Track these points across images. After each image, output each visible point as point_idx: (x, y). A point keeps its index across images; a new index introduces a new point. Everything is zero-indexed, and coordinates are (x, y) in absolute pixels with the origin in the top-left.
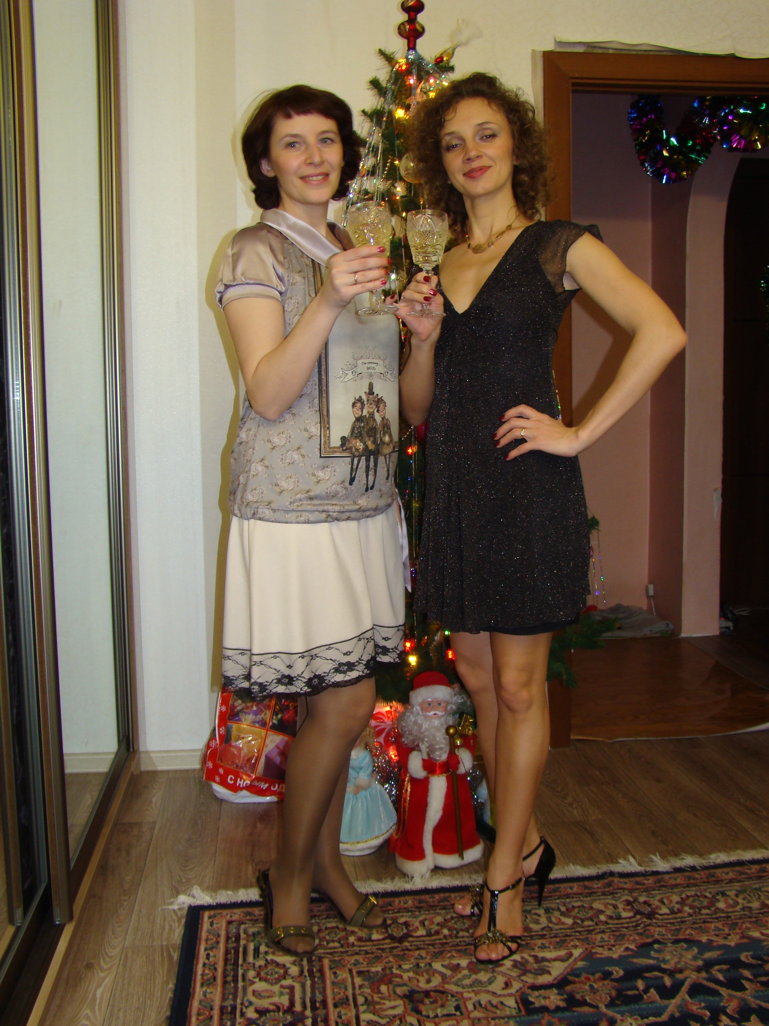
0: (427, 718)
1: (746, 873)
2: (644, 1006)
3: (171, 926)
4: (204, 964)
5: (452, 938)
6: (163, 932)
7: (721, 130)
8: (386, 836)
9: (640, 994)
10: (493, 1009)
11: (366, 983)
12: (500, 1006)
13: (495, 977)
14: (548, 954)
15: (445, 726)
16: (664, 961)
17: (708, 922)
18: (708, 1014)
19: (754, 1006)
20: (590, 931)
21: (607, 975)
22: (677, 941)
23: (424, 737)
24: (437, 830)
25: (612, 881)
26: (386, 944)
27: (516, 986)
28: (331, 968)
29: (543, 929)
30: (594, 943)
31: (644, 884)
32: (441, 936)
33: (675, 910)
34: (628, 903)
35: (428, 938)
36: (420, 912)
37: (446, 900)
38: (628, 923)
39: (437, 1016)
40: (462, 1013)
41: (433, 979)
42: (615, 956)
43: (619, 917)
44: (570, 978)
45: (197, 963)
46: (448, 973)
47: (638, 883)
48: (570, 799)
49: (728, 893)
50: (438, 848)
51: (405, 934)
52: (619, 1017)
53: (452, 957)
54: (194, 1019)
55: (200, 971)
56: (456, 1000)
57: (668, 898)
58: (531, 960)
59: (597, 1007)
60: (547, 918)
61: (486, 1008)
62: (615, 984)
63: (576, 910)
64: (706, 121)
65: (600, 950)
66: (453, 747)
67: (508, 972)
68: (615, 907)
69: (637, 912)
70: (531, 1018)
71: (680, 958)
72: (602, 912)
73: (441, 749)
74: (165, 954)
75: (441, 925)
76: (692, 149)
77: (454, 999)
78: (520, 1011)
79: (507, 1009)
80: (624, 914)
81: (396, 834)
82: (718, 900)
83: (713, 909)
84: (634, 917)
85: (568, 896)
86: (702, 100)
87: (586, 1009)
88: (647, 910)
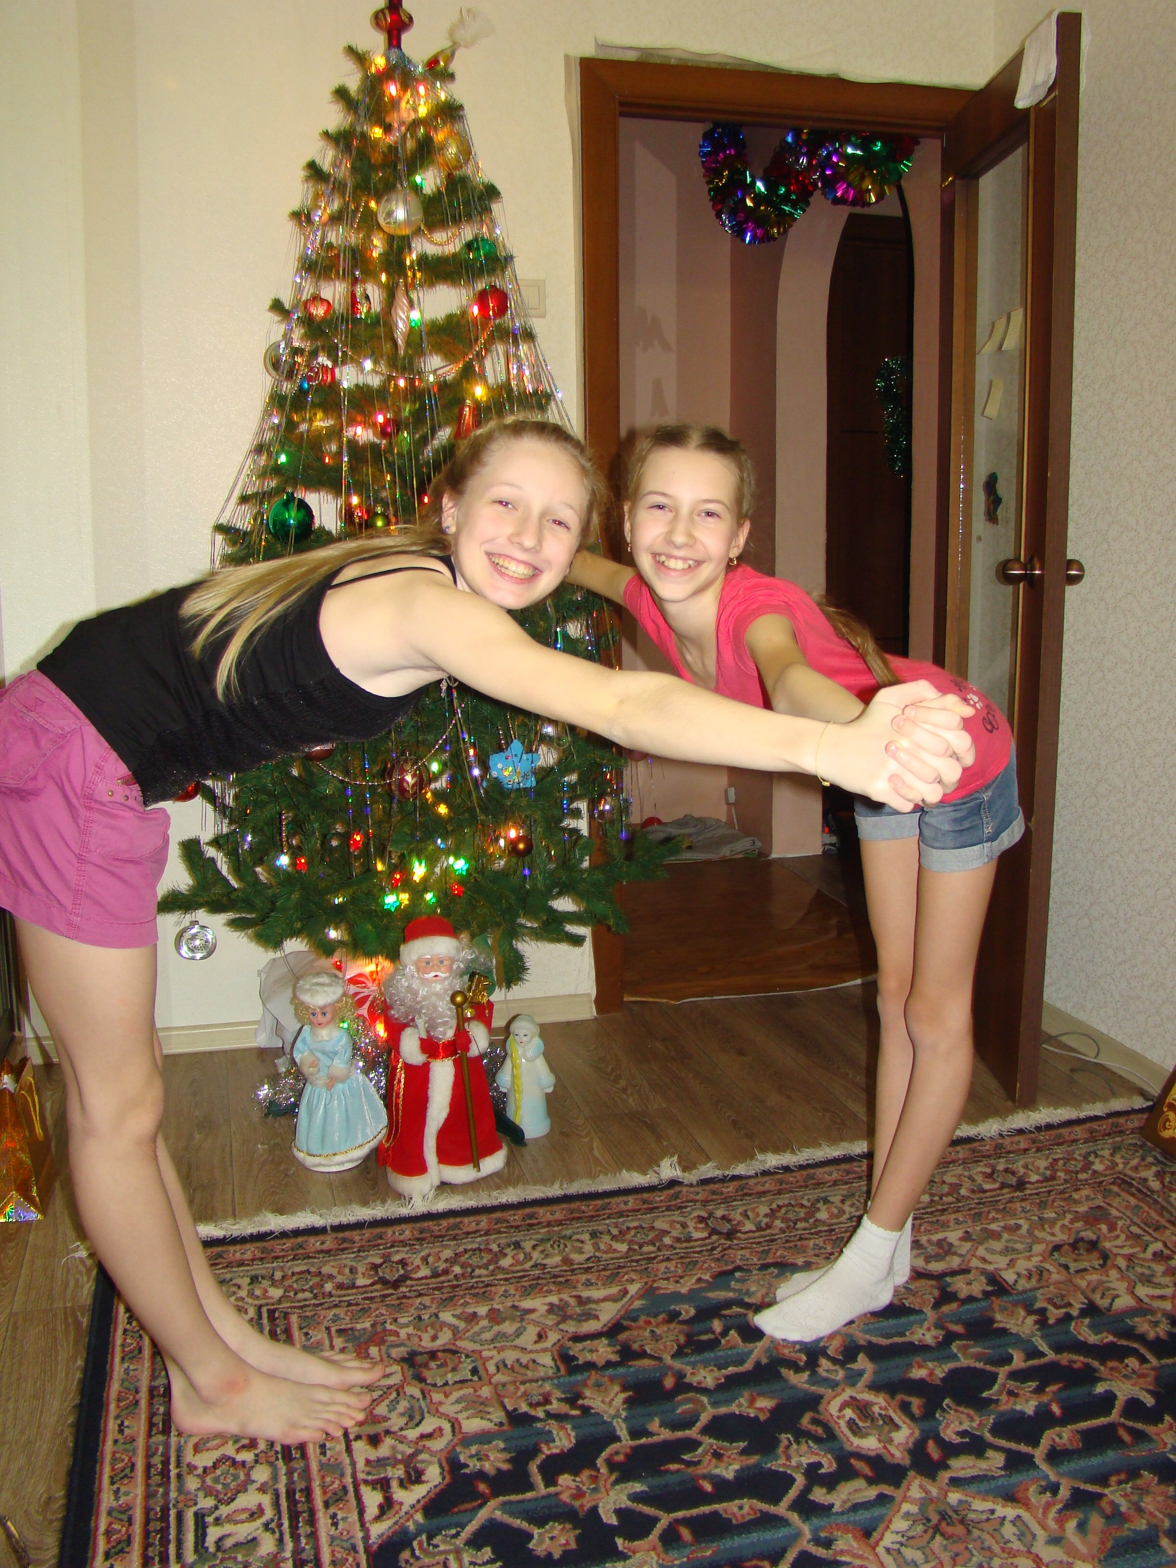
0: (424, 982)
1: (855, 1172)
2: (721, 1353)
3: (77, 1281)
4: (125, 1331)
5: (465, 1278)
6: (65, 1289)
7: (823, 176)
8: (373, 1144)
9: (716, 1338)
10: (523, 1370)
11: (350, 1345)
12: (531, 1364)
13: (525, 1329)
14: (596, 1294)
15: (450, 993)
16: (748, 1293)
17: (806, 1239)
18: (804, 1358)
19: (862, 1342)
20: (650, 1260)
21: (673, 1316)
22: (765, 1267)
23: (422, 1008)
24: (443, 1134)
25: (680, 1192)
26: (376, 1291)
27: (553, 1337)
28: (301, 1328)
29: (588, 1259)
30: (656, 1276)
31: (722, 1193)
32: (451, 1277)
33: (763, 1225)
34: (701, 1219)
35: (433, 1280)
36: (422, 1245)
37: (456, 1226)
38: (701, 1246)
39: (446, 1384)
40: (480, 1378)
41: (440, 1334)
42: (684, 1290)
43: (689, 1239)
44: (625, 1323)
45: (115, 1330)
46: (462, 1325)
47: (714, 1193)
48: (623, 1083)
49: (831, 1199)
50: (446, 1156)
51: (402, 1275)
52: (689, 1369)
53: (466, 1304)
54: (112, 1406)
55: (119, 1342)
56: (473, 1361)
57: (753, 1209)
58: (572, 1302)
59: (660, 1359)
60: (593, 1244)
61: (512, 1369)
62: (685, 1327)
63: (633, 1232)
64: (804, 161)
65: (663, 1284)
66: (462, 1020)
67: (542, 1320)
68: (684, 1225)
69: (714, 1232)
70: (573, 1378)
71: (769, 1289)
72: (667, 1233)
73: (445, 1023)
74: (70, 1320)
75: (452, 1261)
76: (786, 199)
77: (469, 1360)
78: (558, 1369)
79: (542, 1368)
80: (696, 1235)
81: (387, 1141)
82: (818, 1210)
83: (811, 1221)
84: (709, 1237)
85: (621, 1214)
86: (797, 133)
87: (646, 1362)
88: (726, 1227)
